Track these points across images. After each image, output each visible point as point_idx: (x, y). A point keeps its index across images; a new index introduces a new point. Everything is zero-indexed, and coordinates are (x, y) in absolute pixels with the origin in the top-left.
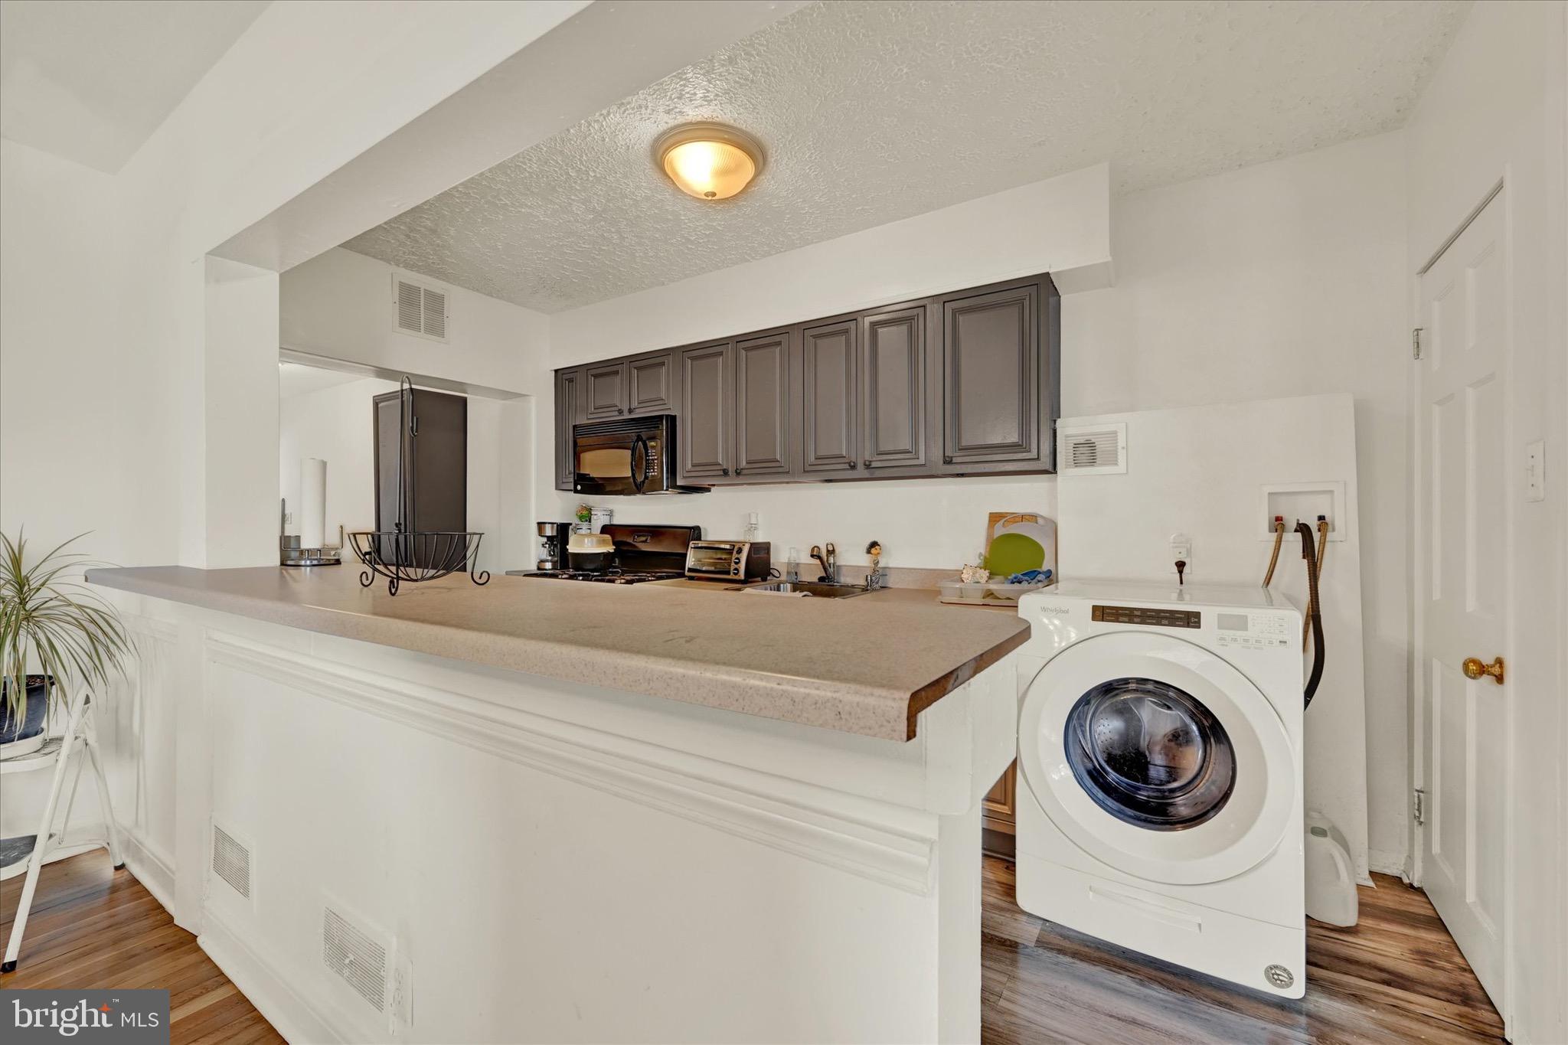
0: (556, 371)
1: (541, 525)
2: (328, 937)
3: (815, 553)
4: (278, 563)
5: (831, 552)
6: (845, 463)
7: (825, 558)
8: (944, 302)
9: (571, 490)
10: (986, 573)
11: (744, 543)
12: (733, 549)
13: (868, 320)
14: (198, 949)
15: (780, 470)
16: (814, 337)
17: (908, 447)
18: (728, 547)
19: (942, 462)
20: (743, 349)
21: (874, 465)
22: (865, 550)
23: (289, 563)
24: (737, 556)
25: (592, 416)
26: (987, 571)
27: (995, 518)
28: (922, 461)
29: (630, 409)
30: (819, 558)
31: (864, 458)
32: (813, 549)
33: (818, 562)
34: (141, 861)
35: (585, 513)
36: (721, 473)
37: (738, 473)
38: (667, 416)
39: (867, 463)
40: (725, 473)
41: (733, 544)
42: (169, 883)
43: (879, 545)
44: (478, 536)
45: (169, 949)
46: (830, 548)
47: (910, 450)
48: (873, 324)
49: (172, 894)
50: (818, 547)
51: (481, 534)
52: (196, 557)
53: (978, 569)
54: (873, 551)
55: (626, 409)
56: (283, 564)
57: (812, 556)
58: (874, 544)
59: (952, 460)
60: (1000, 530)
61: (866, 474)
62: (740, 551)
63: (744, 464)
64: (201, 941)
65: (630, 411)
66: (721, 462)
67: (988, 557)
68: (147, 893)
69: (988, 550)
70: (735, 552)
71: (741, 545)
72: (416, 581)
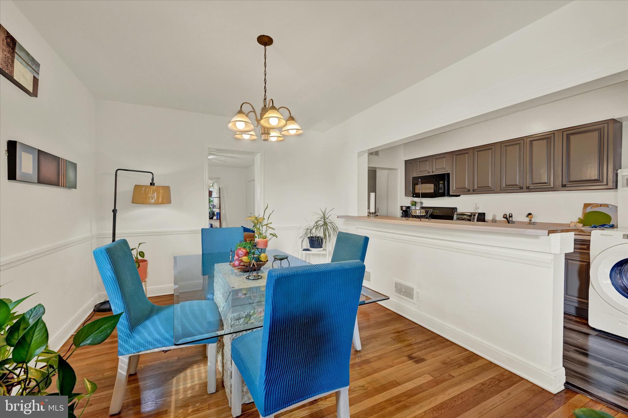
0: (405, 161)
1: (402, 207)
3: (505, 217)
5: (511, 216)
6: (518, 187)
7: (508, 218)
8: (563, 132)
9: (411, 196)
10: (582, 225)
11: (476, 213)
12: (472, 215)
13: (529, 140)
15: (492, 190)
16: (505, 146)
17: (546, 181)
18: (470, 214)
19: (561, 186)
20: (476, 151)
21: (530, 188)
22: (526, 216)
24: (473, 217)
25: (418, 174)
26: (582, 224)
27: (586, 206)
28: (552, 186)
29: (432, 171)
30: (506, 218)
31: (526, 185)
32: (504, 215)
33: (506, 220)
35: (414, 203)
36: (467, 191)
37: (474, 191)
38: (447, 173)
39: (528, 187)
40: (469, 191)
41: (472, 213)
43: (532, 214)
46: (511, 215)
47: (547, 182)
48: (531, 141)
50: (506, 215)
53: (578, 223)
54: (529, 216)
55: (431, 171)
57: (504, 217)
58: (530, 214)
59: (566, 186)
60: (589, 210)
61: (527, 190)
62: (474, 215)
63: (476, 188)
65: (433, 172)
66: (467, 187)
67: (583, 219)
69: (583, 217)
70: (472, 216)
71: (475, 214)
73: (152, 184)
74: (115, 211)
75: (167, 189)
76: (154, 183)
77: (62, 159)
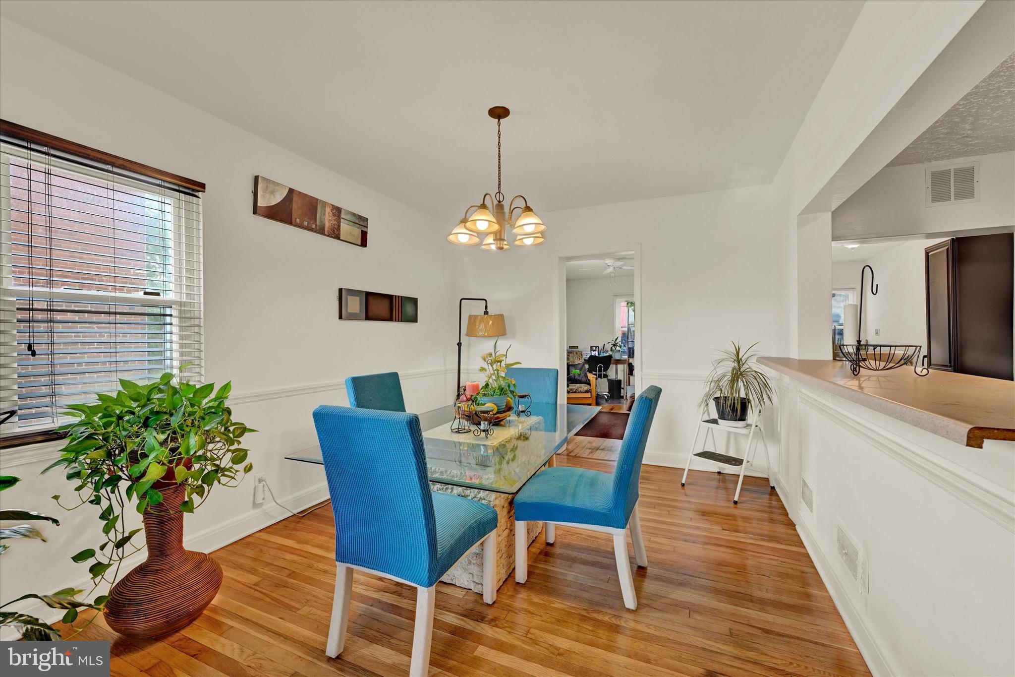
2: (839, 540)
4: (832, 358)
14: (795, 530)
23: (837, 359)
34: (780, 488)
42: (786, 497)
44: (915, 347)
45: (784, 524)
49: (788, 502)
51: (921, 346)
52: (794, 354)
56: (834, 359)
64: (797, 527)
68: (781, 502)
72: (876, 370)
73: (486, 313)
74: (459, 344)
75: (501, 317)
76: (488, 312)
77: (396, 296)
